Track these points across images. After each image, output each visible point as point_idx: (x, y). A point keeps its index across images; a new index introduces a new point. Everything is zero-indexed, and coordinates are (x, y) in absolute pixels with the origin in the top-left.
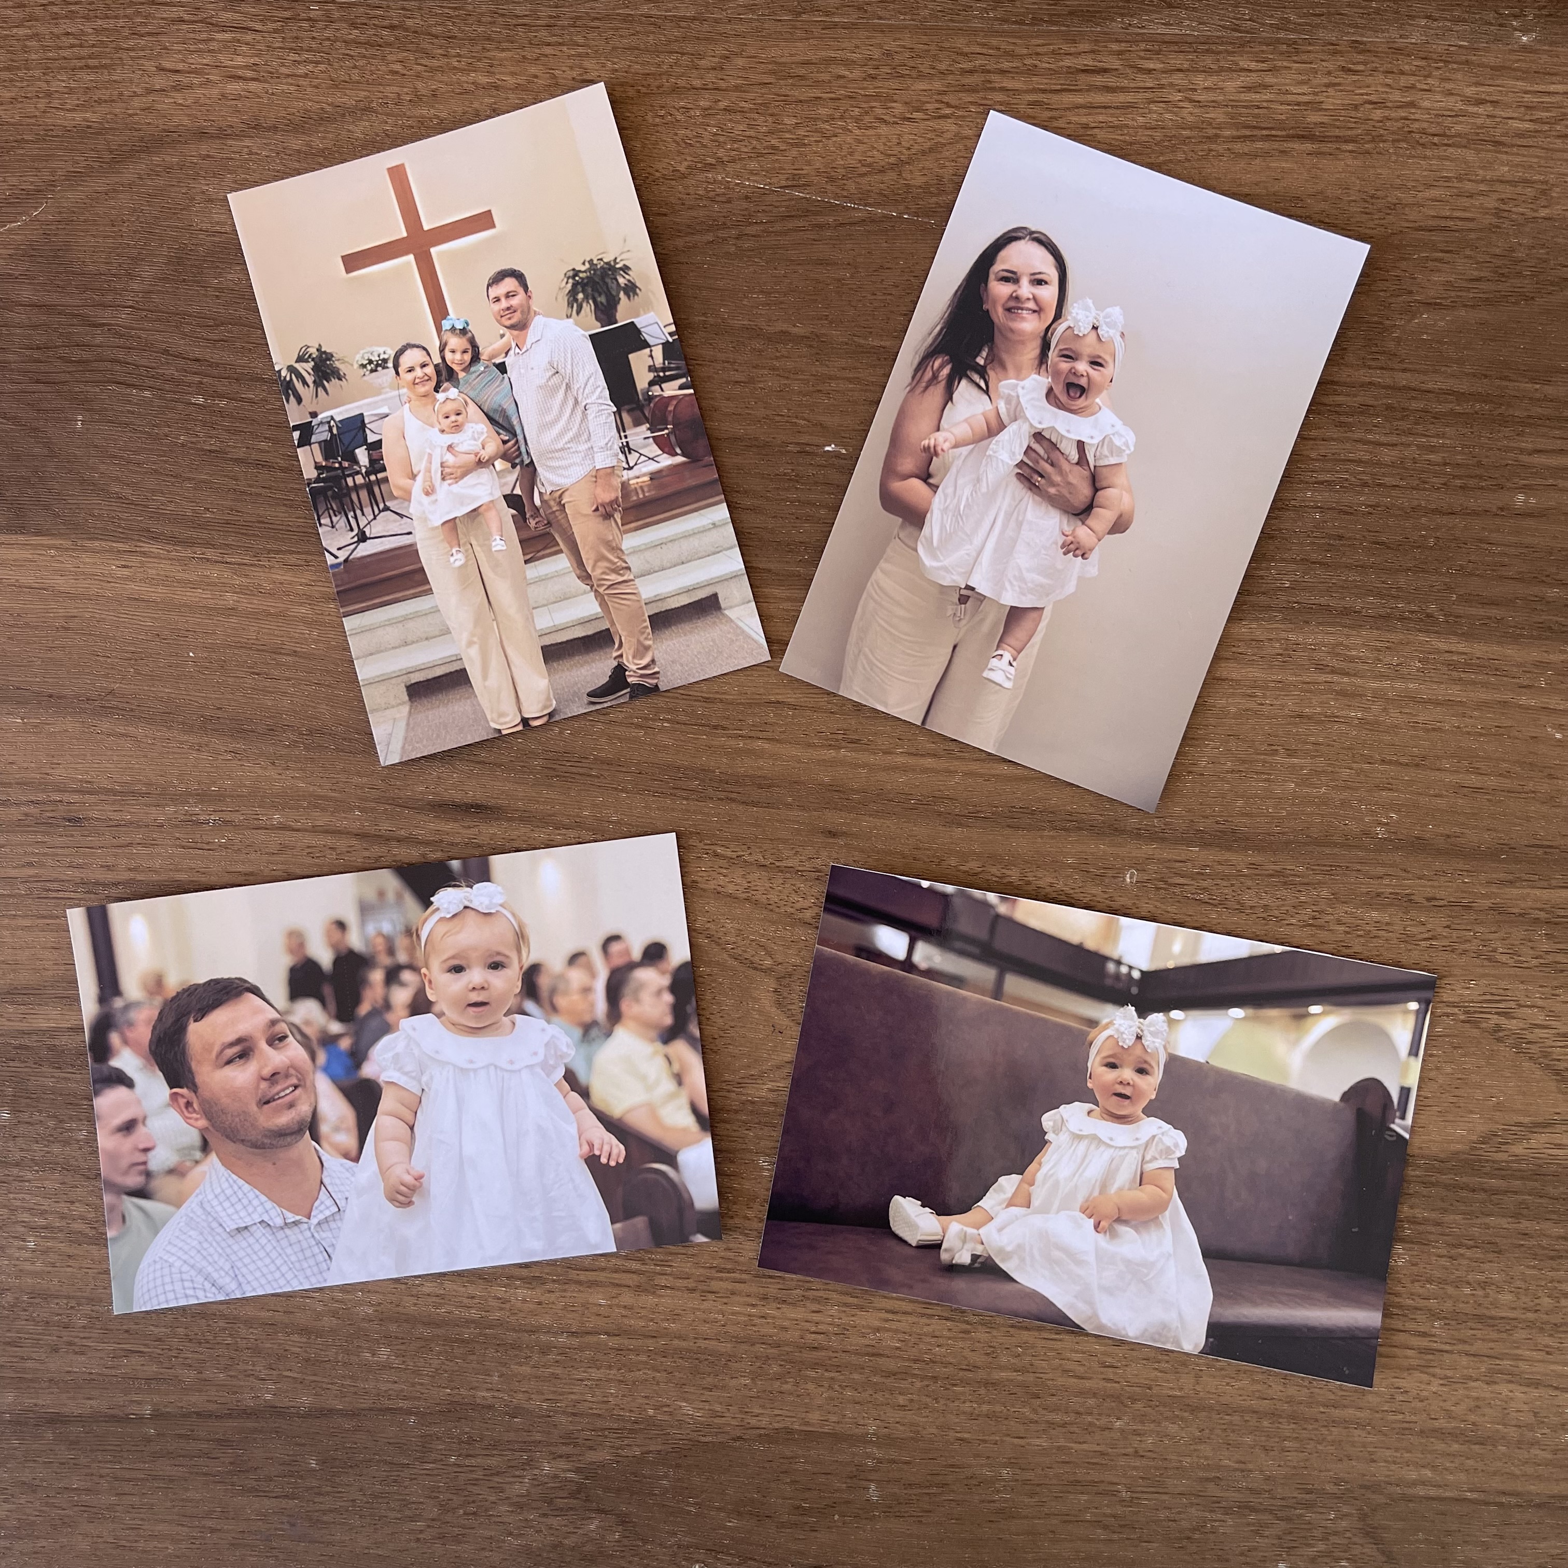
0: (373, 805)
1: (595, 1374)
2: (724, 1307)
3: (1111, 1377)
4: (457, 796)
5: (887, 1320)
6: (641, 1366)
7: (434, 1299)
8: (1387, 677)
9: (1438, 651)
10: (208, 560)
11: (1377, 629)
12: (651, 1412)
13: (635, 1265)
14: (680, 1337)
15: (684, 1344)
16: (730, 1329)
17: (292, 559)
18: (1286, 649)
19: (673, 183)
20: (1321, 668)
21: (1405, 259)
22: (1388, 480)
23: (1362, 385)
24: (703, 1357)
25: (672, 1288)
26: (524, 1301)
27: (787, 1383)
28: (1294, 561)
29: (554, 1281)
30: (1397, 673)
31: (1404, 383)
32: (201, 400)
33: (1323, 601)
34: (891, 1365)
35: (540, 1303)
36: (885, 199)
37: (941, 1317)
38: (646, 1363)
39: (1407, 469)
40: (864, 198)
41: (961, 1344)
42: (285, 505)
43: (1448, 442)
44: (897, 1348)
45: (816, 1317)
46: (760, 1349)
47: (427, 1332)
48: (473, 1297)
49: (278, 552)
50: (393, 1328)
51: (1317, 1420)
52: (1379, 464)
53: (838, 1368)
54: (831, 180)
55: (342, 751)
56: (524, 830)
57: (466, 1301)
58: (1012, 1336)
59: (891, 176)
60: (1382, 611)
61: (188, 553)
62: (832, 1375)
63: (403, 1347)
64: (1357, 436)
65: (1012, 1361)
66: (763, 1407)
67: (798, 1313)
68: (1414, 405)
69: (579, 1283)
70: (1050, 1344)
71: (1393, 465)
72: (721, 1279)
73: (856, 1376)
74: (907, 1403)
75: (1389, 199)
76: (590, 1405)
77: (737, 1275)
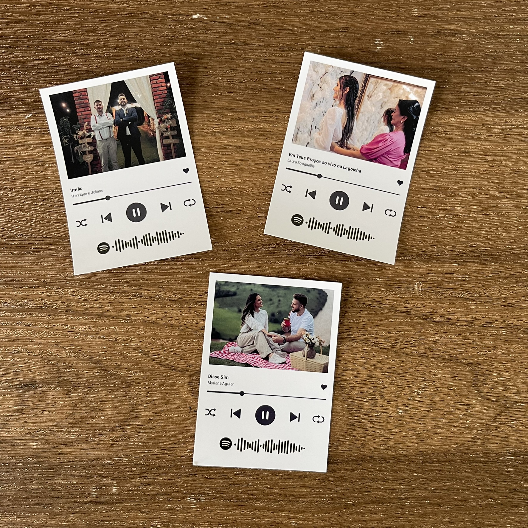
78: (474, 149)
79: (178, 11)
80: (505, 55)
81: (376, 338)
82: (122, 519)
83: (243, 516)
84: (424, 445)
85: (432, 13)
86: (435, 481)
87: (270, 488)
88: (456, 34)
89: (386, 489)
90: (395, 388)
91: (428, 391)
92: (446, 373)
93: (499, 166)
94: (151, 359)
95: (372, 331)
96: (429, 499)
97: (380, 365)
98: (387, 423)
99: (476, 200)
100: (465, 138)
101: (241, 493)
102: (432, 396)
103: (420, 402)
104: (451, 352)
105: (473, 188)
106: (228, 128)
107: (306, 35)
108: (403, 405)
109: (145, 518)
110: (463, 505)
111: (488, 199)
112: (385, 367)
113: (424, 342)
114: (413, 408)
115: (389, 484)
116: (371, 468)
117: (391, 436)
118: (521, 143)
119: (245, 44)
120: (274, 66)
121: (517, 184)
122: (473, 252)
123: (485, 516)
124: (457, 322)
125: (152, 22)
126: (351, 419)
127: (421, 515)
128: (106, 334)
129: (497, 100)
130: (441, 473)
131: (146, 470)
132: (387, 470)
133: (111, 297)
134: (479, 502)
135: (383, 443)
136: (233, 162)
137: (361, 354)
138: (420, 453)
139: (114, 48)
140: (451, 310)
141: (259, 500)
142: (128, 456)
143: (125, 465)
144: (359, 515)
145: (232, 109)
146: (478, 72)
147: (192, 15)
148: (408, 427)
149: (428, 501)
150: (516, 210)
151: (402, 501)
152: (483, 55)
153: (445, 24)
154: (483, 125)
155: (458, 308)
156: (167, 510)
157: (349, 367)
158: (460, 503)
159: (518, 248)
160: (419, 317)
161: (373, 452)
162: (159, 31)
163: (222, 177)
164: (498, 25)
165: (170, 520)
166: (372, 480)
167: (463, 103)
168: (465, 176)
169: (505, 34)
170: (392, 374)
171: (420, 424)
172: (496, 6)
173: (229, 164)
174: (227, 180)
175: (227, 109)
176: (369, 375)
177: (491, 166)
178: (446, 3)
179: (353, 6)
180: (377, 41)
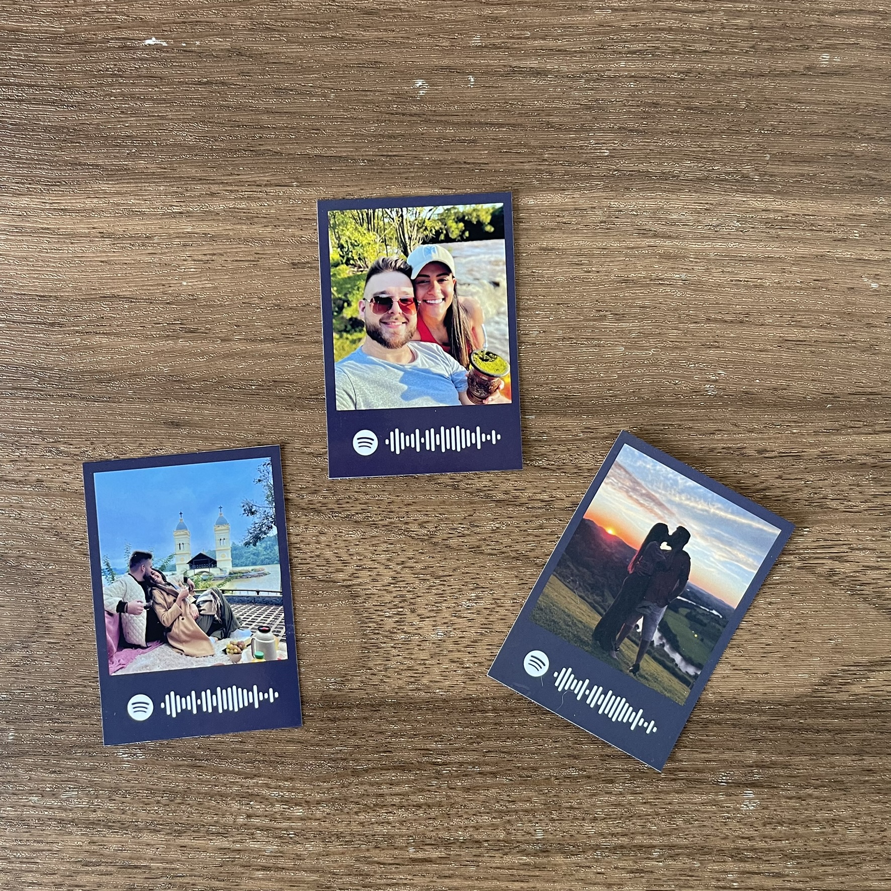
78: (560, 246)
79: (125, 34)
80: (612, 107)
81: (407, 523)
82: (21, 782)
83: (201, 782)
84: (474, 684)
85: (503, 43)
86: (489, 739)
87: (241, 742)
88: (538, 73)
89: (416, 750)
90: (432, 598)
91: (482, 604)
92: (509, 578)
93: (598, 272)
94: (72, 545)
95: (401, 512)
96: (479, 764)
97: (410, 563)
98: (420, 649)
99: (562, 322)
100: (548, 229)
101: (199, 748)
102: (488, 612)
103: (470, 620)
104: (518, 547)
105: (559, 304)
106: (194, 207)
107: (314, 72)
108: (445, 623)
109: (55, 781)
110: (531, 777)
111: (580, 321)
112: (419, 566)
113: (478, 530)
114: (459, 629)
115: (419, 743)
116: (394, 717)
117: (425, 669)
118: (633, 238)
119: (223, 83)
120: (265, 117)
121: (625, 299)
122: (555, 399)
123: (562, 794)
124: (528, 502)
125: (86, 49)
126: (365, 643)
127: (467, 790)
128: (6, 507)
129: (599, 173)
130: (498, 727)
131: (58, 710)
132: (418, 721)
133: (14, 452)
134: (554, 772)
135: (412, 680)
136: (200, 257)
137: (384, 546)
138: (468, 697)
139: (30, 86)
140: (521, 484)
141: (225, 758)
142: (32, 687)
143: (28, 701)
144: (373, 786)
145: (200, 179)
146: (569, 130)
147: (145, 39)
148: (451, 657)
149: (477, 769)
150: (621, 338)
151: (438, 768)
152: (578, 106)
153: (521, 60)
154: (576, 209)
155: (530, 482)
156: (88, 770)
157: (365, 564)
158: (526, 773)
159: (624, 395)
160: (471, 494)
161: (397, 693)
162: (96, 63)
163: (184, 279)
164: (601, 61)
165: (92, 784)
166: (395, 734)
167: (546, 176)
168: (547, 286)
169: (612, 75)
170: (428, 577)
171: (469, 653)
172: (599, 33)
173: (195, 260)
174: (190, 284)
175: (193, 179)
176: (394, 578)
177: (586, 272)
178: (525, 28)
179: (385, 30)
180: (419, 83)
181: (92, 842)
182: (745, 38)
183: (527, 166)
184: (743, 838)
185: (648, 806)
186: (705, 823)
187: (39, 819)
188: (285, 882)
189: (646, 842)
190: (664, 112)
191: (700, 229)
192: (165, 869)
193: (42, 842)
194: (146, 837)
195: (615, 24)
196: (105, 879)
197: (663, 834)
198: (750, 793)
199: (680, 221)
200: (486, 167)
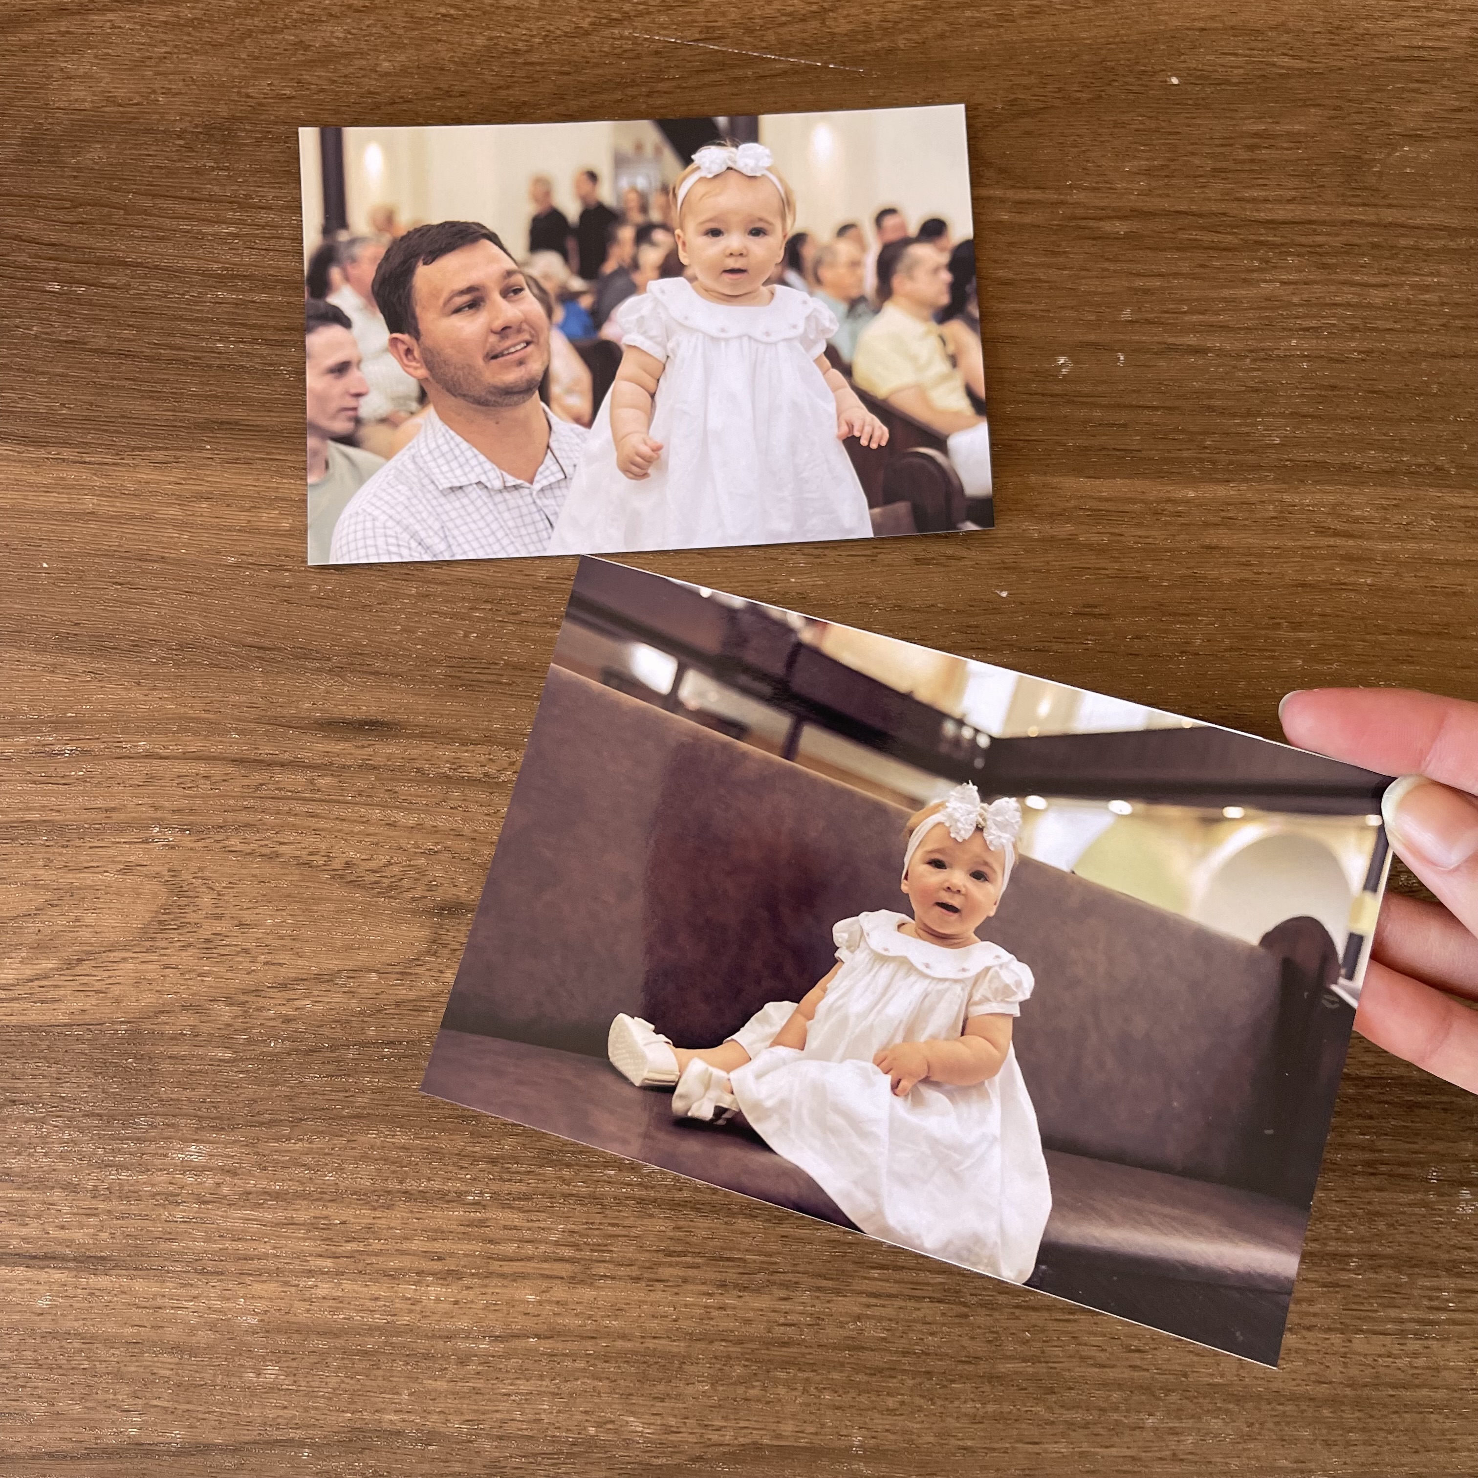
0: (253, 726)
1: (524, 1386)
2: (675, 1299)
3: (1138, 1363)
4: (348, 712)
5: (868, 1306)
6: (578, 1374)
7: (331, 1303)
8: (1398, 538)
9: (1452, 507)
10: (64, 460)
11: (1381, 485)
12: (592, 1431)
13: (568, 1252)
14: (623, 1337)
15: (629, 1345)
16: (684, 1324)
17: (160, 455)
18: (1281, 512)
19: (577, 40)
20: (1323, 531)
21: (1378, 90)
22: (1380, 324)
23: (1344, 223)
24: (652, 1360)
25: (613, 1278)
26: (438, 1300)
27: (753, 1387)
28: (1282, 415)
29: (473, 1274)
30: (1407, 533)
31: (1390, 219)
32: (56, 287)
33: (1319, 456)
34: (876, 1359)
35: (456, 1303)
36: (808, 48)
37: (932, 1300)
38: (584, 1370)
39: (1401, 311)
40: (784, 48)
41: (957, 1330)
42: (151, 398)
43: (1443, 280)
44: (883, 1339)
45: (785, 1306)
46: (720, 1347)
47: (322, 1344)
48: (377, 1299)
49: (144, 449)
50: (282, 1340)
51: (1385, 1406)
52: (1370, 306)
53: (813, 1367)
54: (749, 31)
55: (217, 666)
56: (425, 748)
57: (370, 1304)
58: (1018, 1318)
59: (814, 24)
60: (1386, 466)
61: (42, 453)
62: (806, 1375)
63: (294, 1364)
64: (1342, 278)
65: (1019, 1349)
66: (725, 1418)
67: (762, 1302)
68: (1403, 242)
69: (503, 1276)
70: (1061, 1326)
71: (1384, 307)
72: (671, 1265)
73: (835, 1375)
74: (897, 1406)
75: (1356, 30)
76: (519, 1425)
77: (688, 1259)
78: (1225, 543)
85: (1157, 317)
88: (1197, 351)
100: (1211, 525)
118: (1310, 537)
121: (1302, 606)
129: (1268, 463)
146: (1234, 415)
152: (1244, 388)
153: (1178, 336)
154: (1243, 503)
163: (792, 576)
164: (1269, 339)
169: (1282, 354)
172: (1266, 308)
177: (1256, 573)
178: (1182, 301)
179: (1022, 302)
180: (1062, 360)
181: (678, 1228)
182: (1434, 315)
183: (1185, 454)
184: (1459, 1248)
185: (1342, 1205)
186: (1412, 1229)
187: (615, 1198)
188: (906, 1283)
189: (1342, 1248)
190: (1343, 396)
191: (1390, 528)
192: (762, 1262)
193: (617, 1225)
194: (742, 1223)
195: (1286, 298)
196: (691, 1272)
197: (1361, 1240)
198: (1466, 1194)
199: (1364, 518)
200: (1139, 454)
